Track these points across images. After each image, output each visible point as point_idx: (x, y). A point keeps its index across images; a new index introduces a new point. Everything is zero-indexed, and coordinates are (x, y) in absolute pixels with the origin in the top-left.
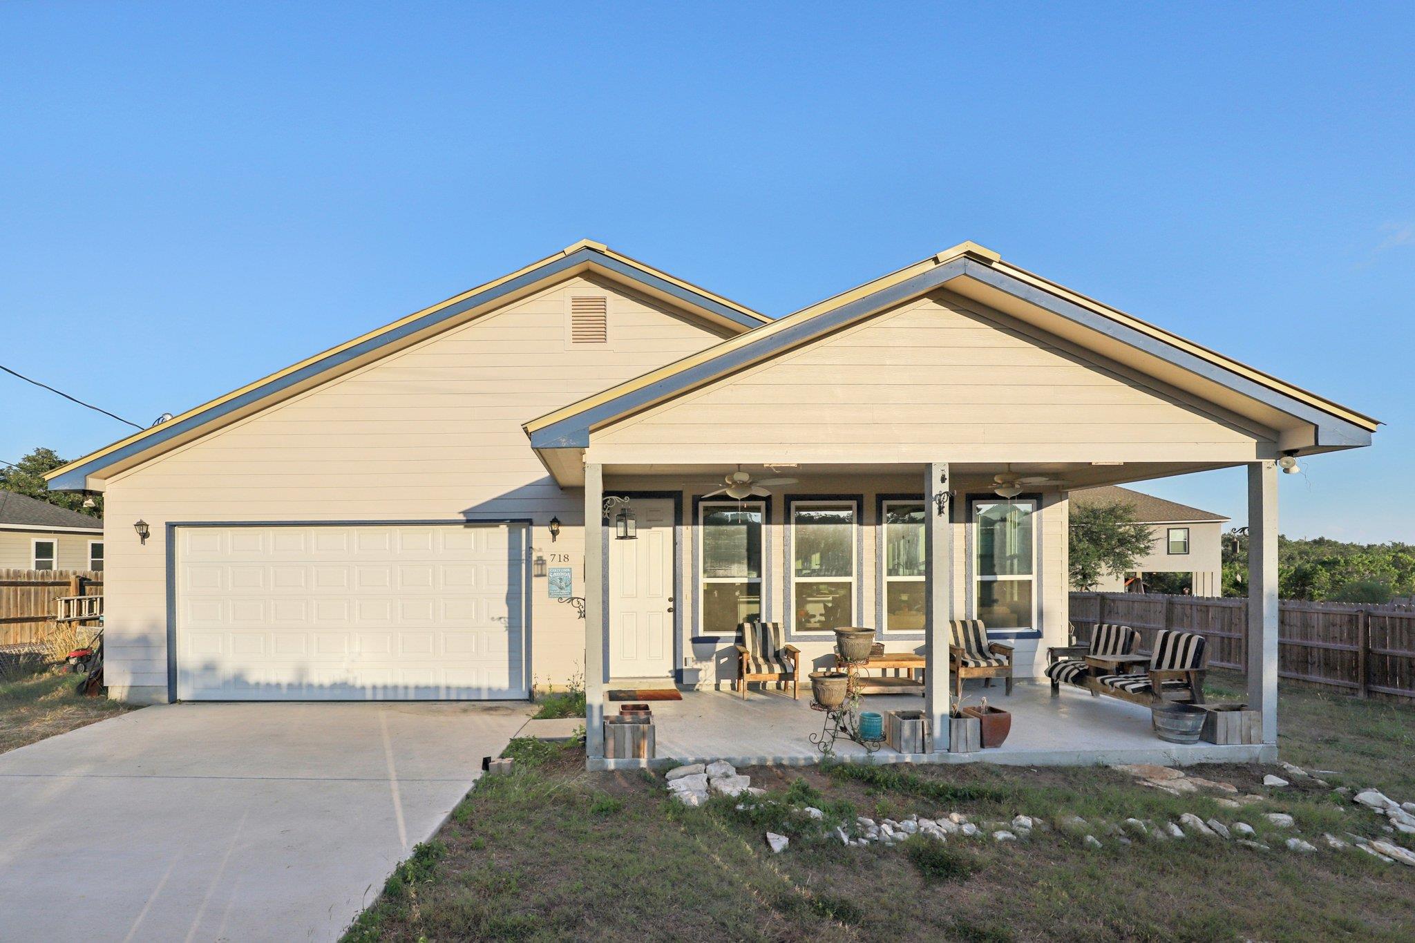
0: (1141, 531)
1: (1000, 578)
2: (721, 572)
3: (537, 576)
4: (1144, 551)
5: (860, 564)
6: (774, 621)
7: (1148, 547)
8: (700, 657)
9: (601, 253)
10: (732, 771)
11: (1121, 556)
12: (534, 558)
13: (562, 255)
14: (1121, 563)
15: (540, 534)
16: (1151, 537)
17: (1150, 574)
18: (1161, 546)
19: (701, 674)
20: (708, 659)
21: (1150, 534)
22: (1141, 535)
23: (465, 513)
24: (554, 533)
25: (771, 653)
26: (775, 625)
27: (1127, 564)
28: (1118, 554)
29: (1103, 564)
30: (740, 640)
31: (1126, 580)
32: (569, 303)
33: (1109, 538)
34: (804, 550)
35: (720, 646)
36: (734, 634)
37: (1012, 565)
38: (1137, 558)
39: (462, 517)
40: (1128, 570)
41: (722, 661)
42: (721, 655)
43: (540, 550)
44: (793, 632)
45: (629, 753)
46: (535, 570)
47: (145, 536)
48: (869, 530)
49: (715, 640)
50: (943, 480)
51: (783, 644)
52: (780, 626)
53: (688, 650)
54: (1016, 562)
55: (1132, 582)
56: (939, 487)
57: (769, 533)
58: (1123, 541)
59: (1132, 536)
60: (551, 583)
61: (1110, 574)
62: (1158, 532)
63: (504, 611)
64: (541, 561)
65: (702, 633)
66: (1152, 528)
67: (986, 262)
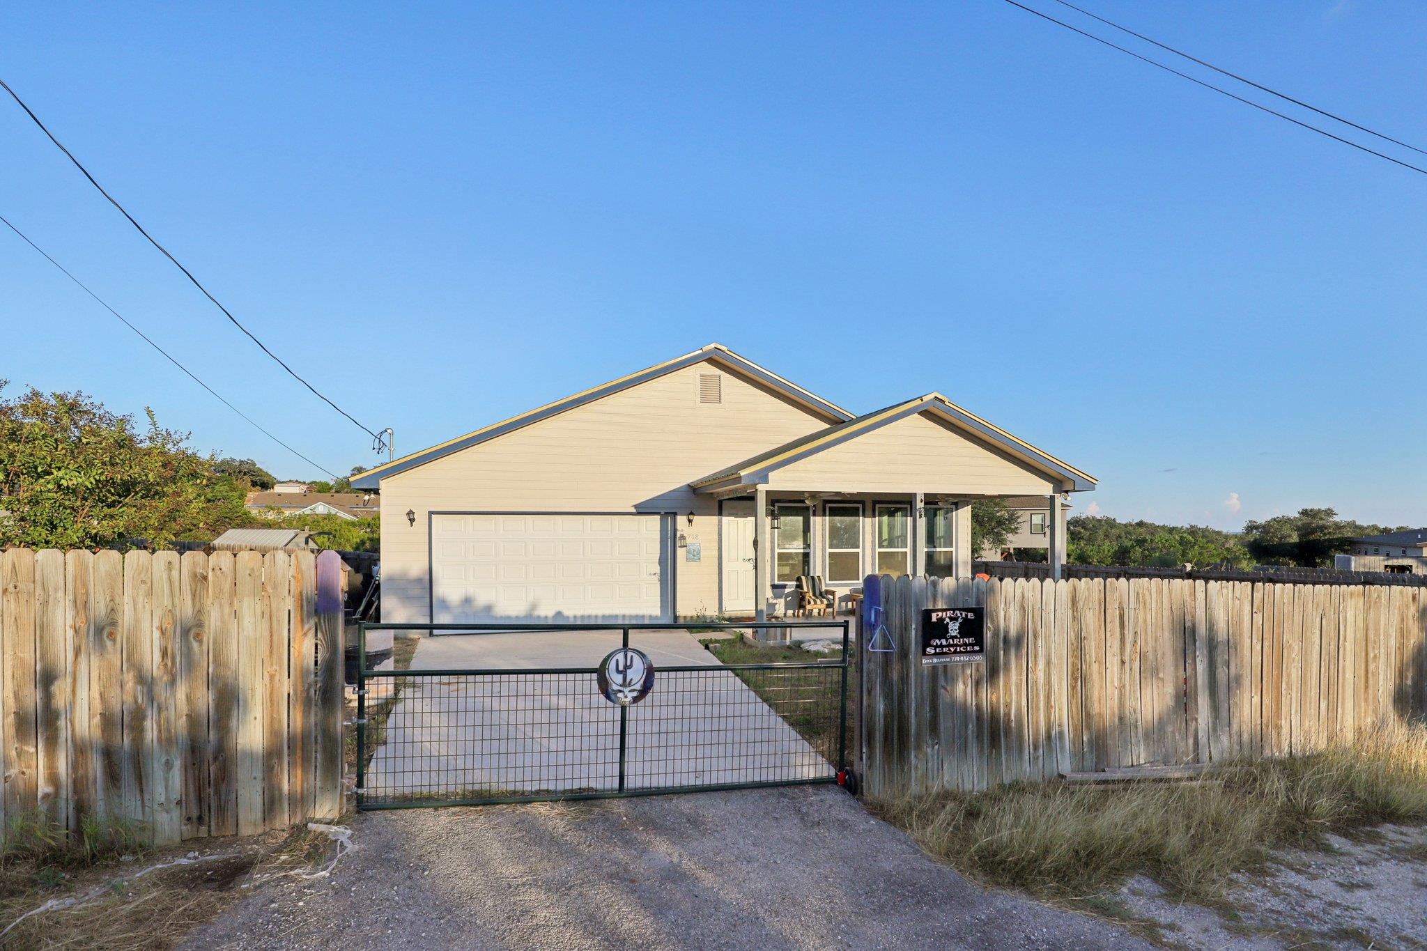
0: (1012, 515)
1: (938, 550)
2: (787, 546)
3: (681, 547)
4: (1015, 531)
5: (864, 542)
6: (817, 575)
7: (1017, 528)
8: (776, 597)
9: (724, 352)
10: (830, 643)
11: (999, 534)
12: (678, 535)
13: (701, 351)
14: (999, 540)
15: (681, 520)
16: (1019, 520)
17: (1019, 549)
18: (1025, 528)
19: (777, 606)
20: (781, 597)
21: (1018, 517)
22: (1013, 518)
23: (636, 506)
24: (690, 521)
25: (817, 593)
26: (819, 577)
27: (1002, 541)
28: (997, 533)
29: (986, 541)
30: (799, 586)
31: (1002, 554)
32: (698, 378)
33: (990, 519)
34: (834, 532)
35: (787, 590)
36: (794, 583)
37: (940, 542)
38: (1010, 537)
39: (634, 510)
40: (1003, 546)
41: (788, 599)
42: (787, 595)
43: (682, 531)
44: (828, 582)
45: (779, 638)
46: (678, 544)
47: (412, 520)
48: (868, 520)
49: (784, 587)
50: (921, 501)
51: (824, 588)
52: (822, 578)
53: (769, 593)
54: (942, 540)
55: (1007, 555)
56: (920, 505)
57: (814, 522)
58: (1000, 523)
59: (1006, 519)
60: (687, 552)
61: (991, 549)
62: (1024, 515)
63: (657, 569)
64: (683, 537)
65: (776, 582)
66: (1020, 513)
67: (943, 402)
